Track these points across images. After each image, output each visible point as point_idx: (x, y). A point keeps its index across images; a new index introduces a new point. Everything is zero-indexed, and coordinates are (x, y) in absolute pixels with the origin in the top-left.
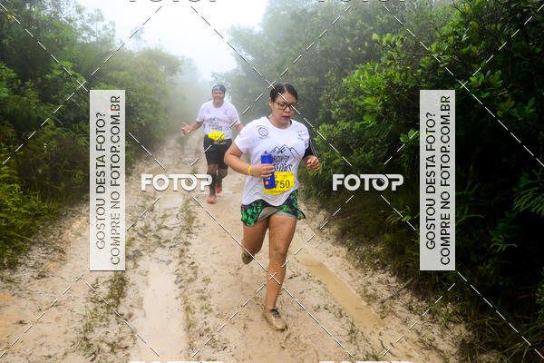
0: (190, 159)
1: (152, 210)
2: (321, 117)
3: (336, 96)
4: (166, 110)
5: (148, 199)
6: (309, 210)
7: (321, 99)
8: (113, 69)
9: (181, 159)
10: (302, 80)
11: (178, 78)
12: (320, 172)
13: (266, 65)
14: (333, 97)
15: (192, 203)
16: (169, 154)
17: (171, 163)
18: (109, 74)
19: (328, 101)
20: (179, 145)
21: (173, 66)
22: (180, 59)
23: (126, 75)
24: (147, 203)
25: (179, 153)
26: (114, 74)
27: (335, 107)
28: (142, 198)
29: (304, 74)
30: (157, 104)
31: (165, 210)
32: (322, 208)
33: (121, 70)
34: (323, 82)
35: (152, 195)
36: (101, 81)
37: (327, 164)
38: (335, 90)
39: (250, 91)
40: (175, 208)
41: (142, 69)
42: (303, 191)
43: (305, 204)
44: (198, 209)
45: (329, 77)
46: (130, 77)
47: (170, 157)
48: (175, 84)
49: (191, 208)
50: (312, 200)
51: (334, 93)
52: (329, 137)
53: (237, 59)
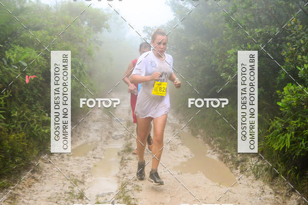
0: (121, 133)
1: (81, 196)
2: (283, 76)
3: (303, 49)
4: (90, 74)
5: (76, 184)
6: (276, 193)
7: (284, 53)
8: (28, 28)
9: (110, 133)
10: (257, 31)
11: (104, 35)
12: (288, 145)
13: (211, 15)
14: (299, 50)
15: (129, 187)
16: (95, 128)
17: (99, 139)
18: (24, 35)
19: (293, 55)
20: (107, 116)
21: (98, 22)
22: (105, 12)
23: (45, 35)
24: (76, 189)
25: (108, 126)
26: (31, 34)
27: (303, 63)
28: (68, 183)
29: (260, 23)
30: (81, 69)
31: (98, 196)
32: (293, 190)
33: (37, 29)
34: (285, 32)
35: (80, 179)
36: (15, 44)
37: (296, 135)
38: (302, 42)
39: (192, 48)
40: (109, 194)
41: (63, 26)
42: (266, 170)
43: (272, 185)
44: (137, 195)
45: (293, 26)
46: (48, 37)
47: (97, 130)
48: (101, 43)
49: (129, 194)
50: (278, 181)
51: (302, 45)
52: (298, 100)
53: (174, 10)
